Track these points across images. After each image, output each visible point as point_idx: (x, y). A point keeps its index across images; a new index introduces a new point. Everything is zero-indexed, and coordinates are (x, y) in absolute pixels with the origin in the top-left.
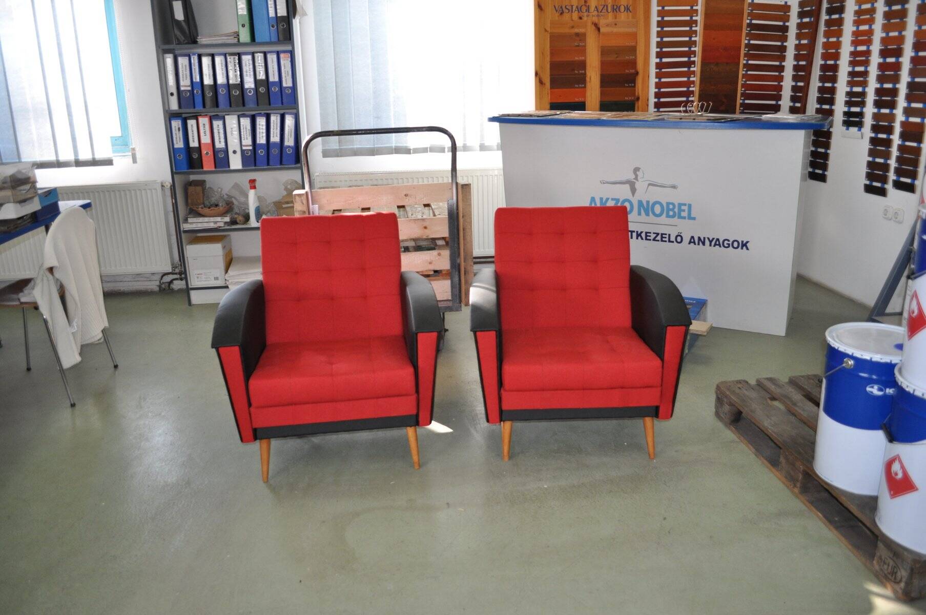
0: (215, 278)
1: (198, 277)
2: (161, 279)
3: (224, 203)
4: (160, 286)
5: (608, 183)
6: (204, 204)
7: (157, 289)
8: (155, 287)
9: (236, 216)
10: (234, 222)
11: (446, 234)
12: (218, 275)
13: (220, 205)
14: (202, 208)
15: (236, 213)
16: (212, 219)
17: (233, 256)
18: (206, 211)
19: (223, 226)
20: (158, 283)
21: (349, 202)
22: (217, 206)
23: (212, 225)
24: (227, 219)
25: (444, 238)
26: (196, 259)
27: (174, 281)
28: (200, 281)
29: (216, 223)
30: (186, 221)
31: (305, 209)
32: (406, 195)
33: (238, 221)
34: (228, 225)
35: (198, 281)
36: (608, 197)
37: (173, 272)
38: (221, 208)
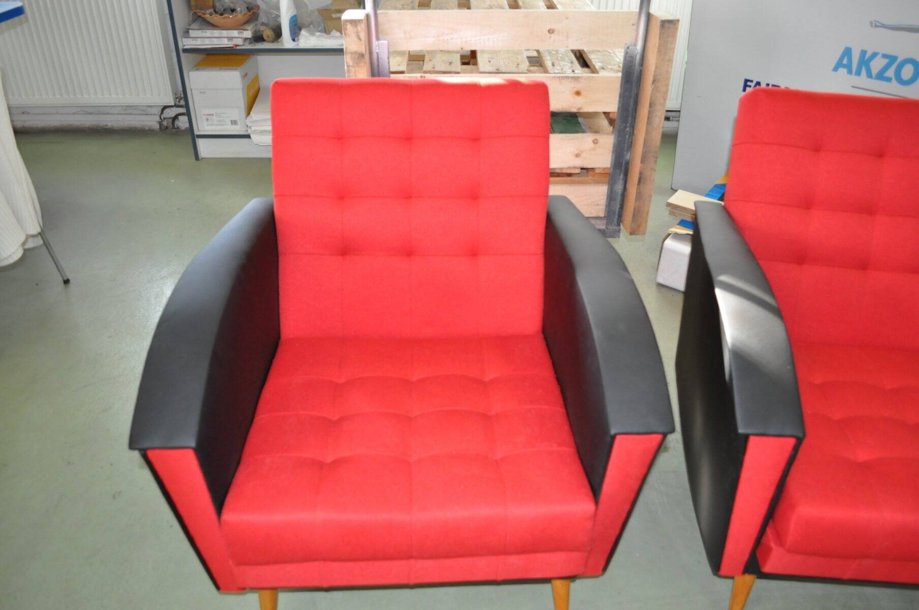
0: (231, 121)
1: (207, 119)
2: (162, 113)
3: (245, 6)
4: (160, 124)
5: (884, 26)
6: (214, 7)
7: (157, 126)
8: (154, 123)
9: (262, 28)
10: (258, 38)
11: (612, 106)
12: (236, 118)
13: (239, 9)
14: (211, 14)
15: (263, 24)
16: (225, 33)
17: (262, 85)
18: (216, 19)
19: (241, 44)
20: (157, 118)
21: (446, 38)
22: (233, 10)
23: (225, 43)
24: (248, 34)
25: (606, 114)
26: (204, 93)
27: (179, 117)
28: (211, 125)
29: (230, 39)
30: (186, 33)
31: (362, 49)
32: (551, 31)
33: (265, 38)
34: (250, 43)
35: (207, 125)
36: (877, 51)
37: (177, 103)
38: (240, 16)
